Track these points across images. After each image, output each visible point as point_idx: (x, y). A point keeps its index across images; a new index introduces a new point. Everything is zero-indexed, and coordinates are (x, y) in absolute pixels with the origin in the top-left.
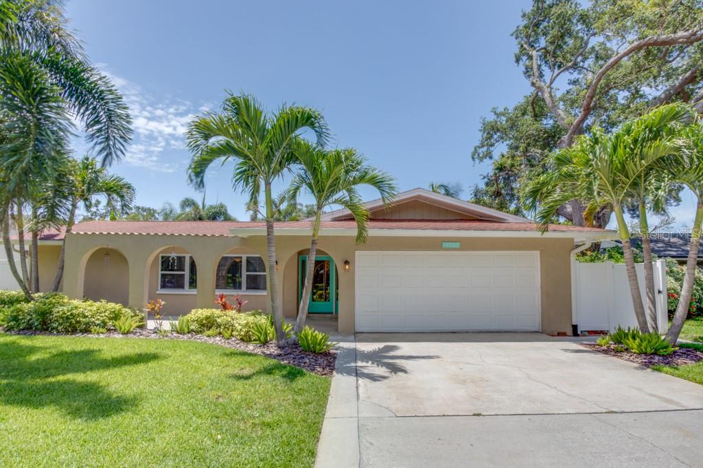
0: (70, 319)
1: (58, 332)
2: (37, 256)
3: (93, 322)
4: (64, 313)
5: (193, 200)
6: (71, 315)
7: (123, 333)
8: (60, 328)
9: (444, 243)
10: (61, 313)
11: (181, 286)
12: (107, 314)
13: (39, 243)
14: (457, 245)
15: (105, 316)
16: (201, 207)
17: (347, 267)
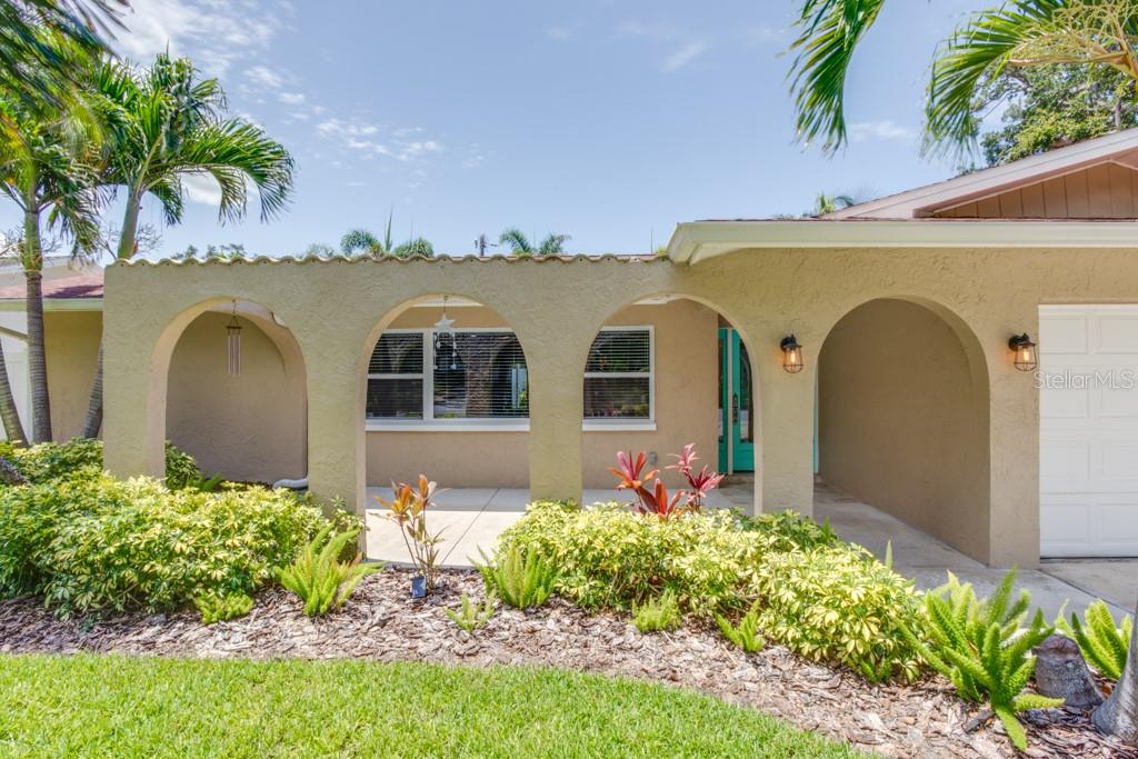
0: (119, 568)
1: (77, 613)
2: (42, 339)
3: (203, 573)
4: (95, 548)
5: (368, 235)
6: (123, 551)
7: (317, 616)
8: (83, 601)
10: (84, 547)
11: (414, 409)
12: (248, 538)
13: (47, 306)
15: (244, 544)
16: (383, 245)
17: (1025, 356)
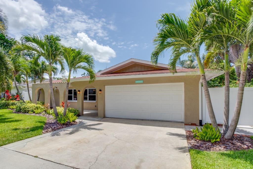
3: (29, 110)
7: (36, 114)
9: (136, 81)
14: (142, 82)
15: (34, 108)
17: (100, 92)
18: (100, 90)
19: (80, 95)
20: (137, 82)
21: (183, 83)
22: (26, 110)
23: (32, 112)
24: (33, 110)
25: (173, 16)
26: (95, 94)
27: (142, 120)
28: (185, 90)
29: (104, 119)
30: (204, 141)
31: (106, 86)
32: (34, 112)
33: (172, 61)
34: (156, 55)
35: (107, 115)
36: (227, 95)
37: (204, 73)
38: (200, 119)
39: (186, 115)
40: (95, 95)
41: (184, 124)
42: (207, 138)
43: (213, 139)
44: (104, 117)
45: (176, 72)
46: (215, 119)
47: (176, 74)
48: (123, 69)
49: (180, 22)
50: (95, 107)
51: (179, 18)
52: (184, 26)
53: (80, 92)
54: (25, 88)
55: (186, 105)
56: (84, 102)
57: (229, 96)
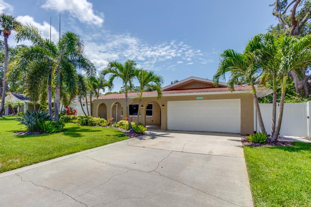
3: (96, 123)
12: (100, 121)
14: (202, 98)
17: (163, 107)
18: (163, 106)
19: (142, 110)
20: (198, 98)
21: (240, 99)
22: (93, 123)
23: (99, 126)
24: (99, 123)
25: (232, 51)
26: (152, 109)
27: (202, 132)
28: (241, 106)
29: (167, 131)
30: (255, 142)
31: (168, 102)
32: (100, 126)
33: (231, 81)
34: (217, 76)
35: (168, 128)
36: (274, 109)
37: (256, 93)
38: (255, 130)
39: (242, 127)
40: (152, 111)
41: (240, 135)
42: (257, 140)
43: (261, 140)
44: (167, 130)
45: (234, 90)
46: (264, 127)
47: (234, 92)
48: (183, 86)
49: (237, 55)
50: (152, 122)
51: (236, 52)
52: (240, 57)
53: (143, 107)
54: (75, 103)
55: (242, 118)
56: (146, 117)
57: (276, 110)
